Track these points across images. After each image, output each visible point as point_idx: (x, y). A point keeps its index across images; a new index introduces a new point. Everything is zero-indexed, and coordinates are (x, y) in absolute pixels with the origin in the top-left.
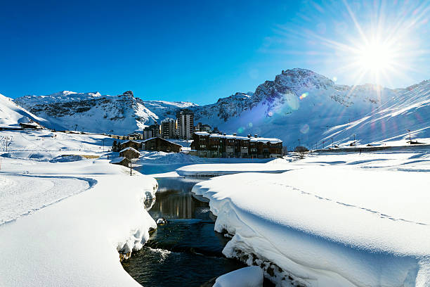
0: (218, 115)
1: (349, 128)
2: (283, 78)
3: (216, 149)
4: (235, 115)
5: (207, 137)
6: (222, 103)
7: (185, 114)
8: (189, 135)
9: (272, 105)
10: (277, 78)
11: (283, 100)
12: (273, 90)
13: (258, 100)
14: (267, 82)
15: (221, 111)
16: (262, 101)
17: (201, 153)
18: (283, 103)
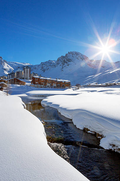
0: (41, 69)
1: (94, 77)
2: (69, 55)
3: (43, 84)
4: (48, 70)
5: (39, 79)
6: (43, 64)
7: (27, 68)
8: (28, 78)
9: (64, 66)
10: (66, 55)
11: (68, 64)
12: (65, 60)
13: (58, 64)
14: (62, 56)
15: (42, 68)
16: (60, 64)
17: (36, 85)
18: (68, 66)
